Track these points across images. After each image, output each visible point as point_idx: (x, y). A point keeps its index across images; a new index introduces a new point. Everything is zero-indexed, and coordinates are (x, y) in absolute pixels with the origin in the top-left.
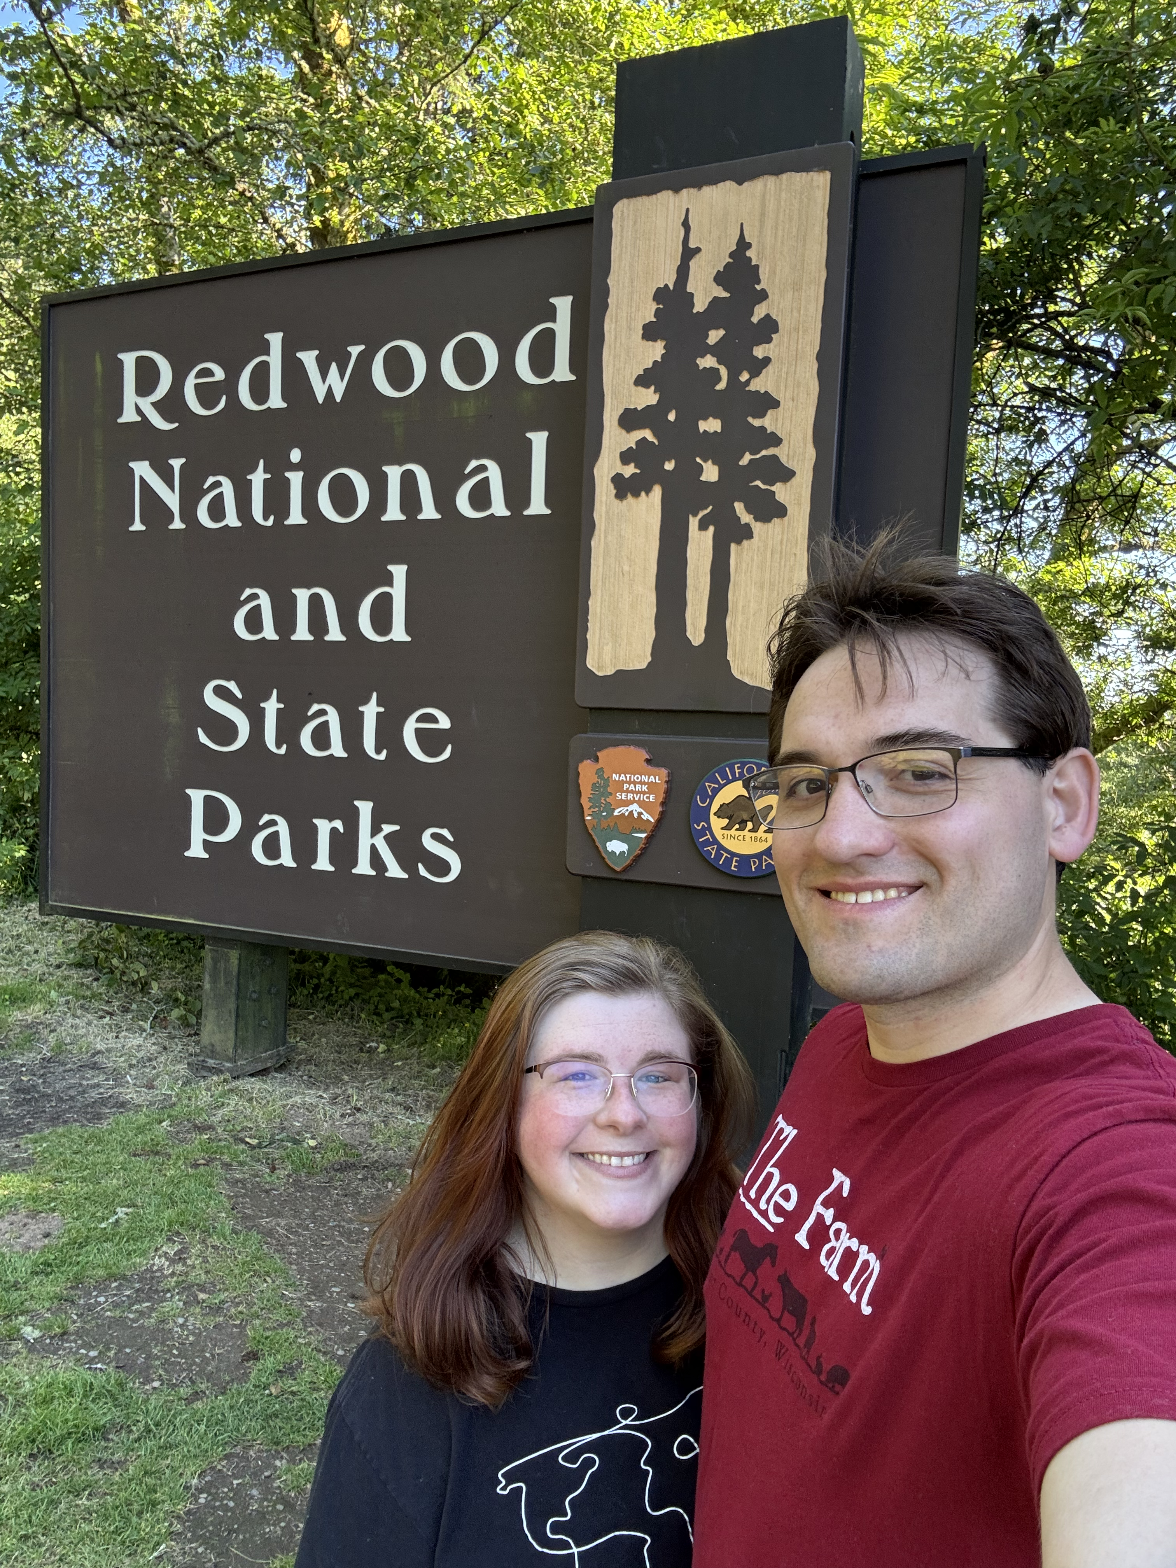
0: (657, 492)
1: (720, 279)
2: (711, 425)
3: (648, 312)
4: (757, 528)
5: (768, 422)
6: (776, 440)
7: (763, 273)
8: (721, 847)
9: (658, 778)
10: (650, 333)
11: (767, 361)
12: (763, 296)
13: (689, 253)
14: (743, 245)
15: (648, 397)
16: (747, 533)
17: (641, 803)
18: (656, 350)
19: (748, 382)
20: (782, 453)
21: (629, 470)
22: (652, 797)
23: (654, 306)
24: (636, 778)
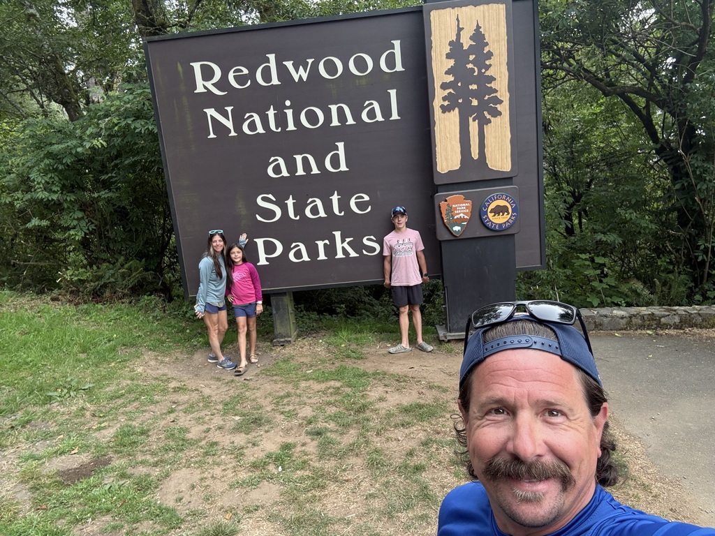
0: (457, 110)
1: (471, 38)
2: (474, 87)
3: (447, 49)
4: (492, 119)
5: (493, 85)
6: (496, 91)
7: (486, 37)
8: (492, 222)
9: (468, 204)
10: (448, 56)
11: (490, 65)
12: (487, 44)
13: (460, 30)
14: (478, 27)
15: (450, 78)
16: (489, 121)
17: (463, 213)
18: (451, 62)
19: (485, 72)
20: (498, 95)
21: (446, 103)
22: (467, 211)
23: (449, 48)
24: (461, 205)
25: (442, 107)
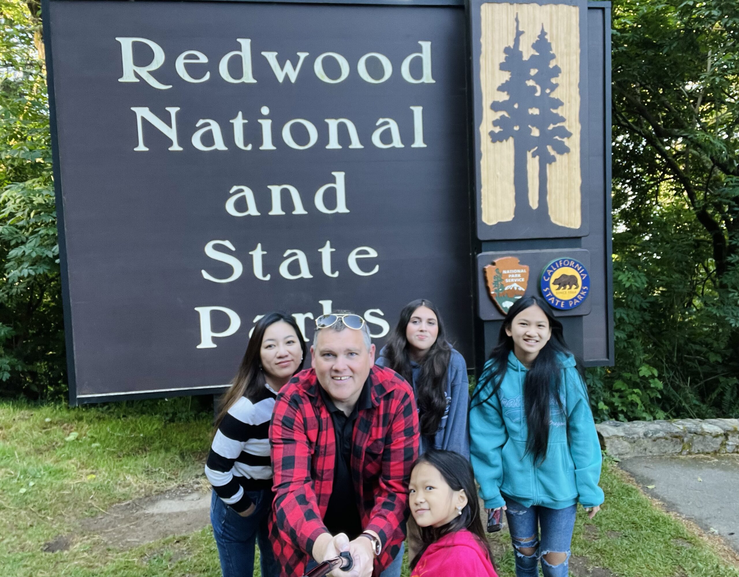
0: (511, 140)
1: (535, 46)
2: (535, 111)
3: (502, 58)
4: (558, 157)
5: (559, 111)
6: (563, 120)
7: (553, 46)
8: (556, 298)
9: (524, 270)
10: (503, 67)
11: (557, 85)
12: (553, 57)
13: (519, 34)
14: (543, 33)
15: (504, 97)
16: (553, 159)
17: (518, 283)
18: (506, 76)
19: (549, 94)
20: (565, 125)
21: (497, 130)
22: (523, 280)
23: (504, 56)
24: (515, 271)
25: (492, 134)
